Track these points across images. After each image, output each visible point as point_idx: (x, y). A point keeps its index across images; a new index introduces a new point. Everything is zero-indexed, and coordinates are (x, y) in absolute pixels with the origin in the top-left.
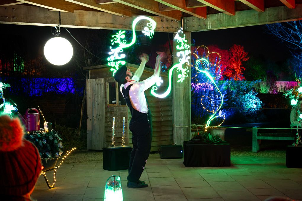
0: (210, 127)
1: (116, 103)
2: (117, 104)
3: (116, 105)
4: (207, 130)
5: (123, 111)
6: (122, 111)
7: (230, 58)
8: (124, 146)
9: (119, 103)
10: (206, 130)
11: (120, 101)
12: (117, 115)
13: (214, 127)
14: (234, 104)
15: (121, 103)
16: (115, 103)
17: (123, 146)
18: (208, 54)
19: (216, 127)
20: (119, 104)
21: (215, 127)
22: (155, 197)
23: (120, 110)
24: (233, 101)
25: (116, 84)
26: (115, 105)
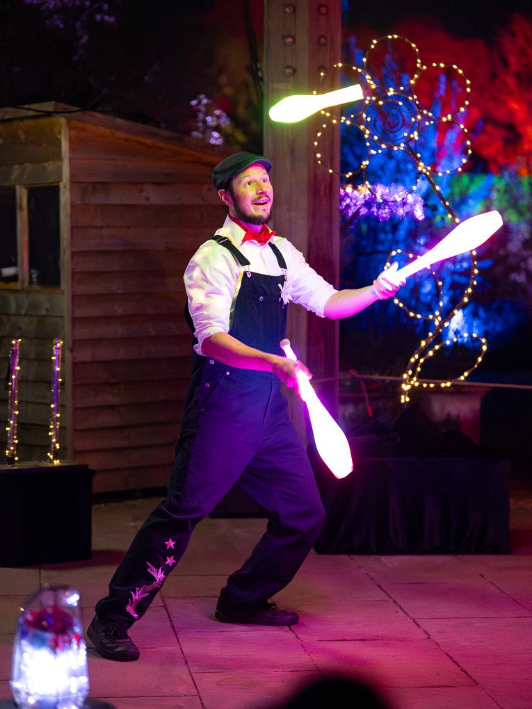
0: (421, 386)
1: (20, 278)
2: (23, 282)
3: (17, 286)
4: (408, 399)
5: (47, 310)
6: (44, 312)
7: (494, 76)
8: (57, 462)
9: (30, 275)
10: (404, 399)
11: (33, 271)
12: (20, 328)
13: (438, 386)
14: (515, 283)
15: (38, 277)
16: (14, 278)
17: (51, 461)
18: (416, 70)
19: (449, 384)
20: (31, 281)
21: (443, 385)
22: (195, 676)
23: (34, 306)
24: (516, 269)
25: (18, 198)
26: (12, 285)
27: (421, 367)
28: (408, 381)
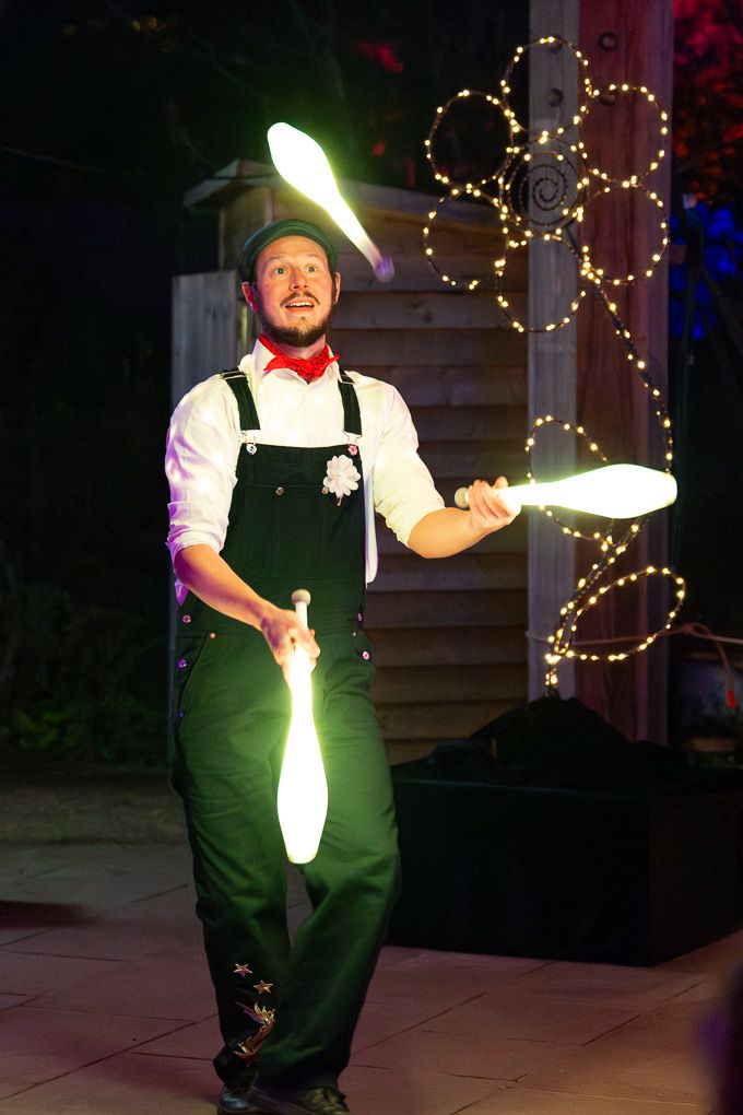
0: (577, 657)
4: (556, 680)
13: (604, 660)
18: (583, 98)
19: (622, 657)
21: (612, 658)
27: (577, 624)
28: (557, 649)
